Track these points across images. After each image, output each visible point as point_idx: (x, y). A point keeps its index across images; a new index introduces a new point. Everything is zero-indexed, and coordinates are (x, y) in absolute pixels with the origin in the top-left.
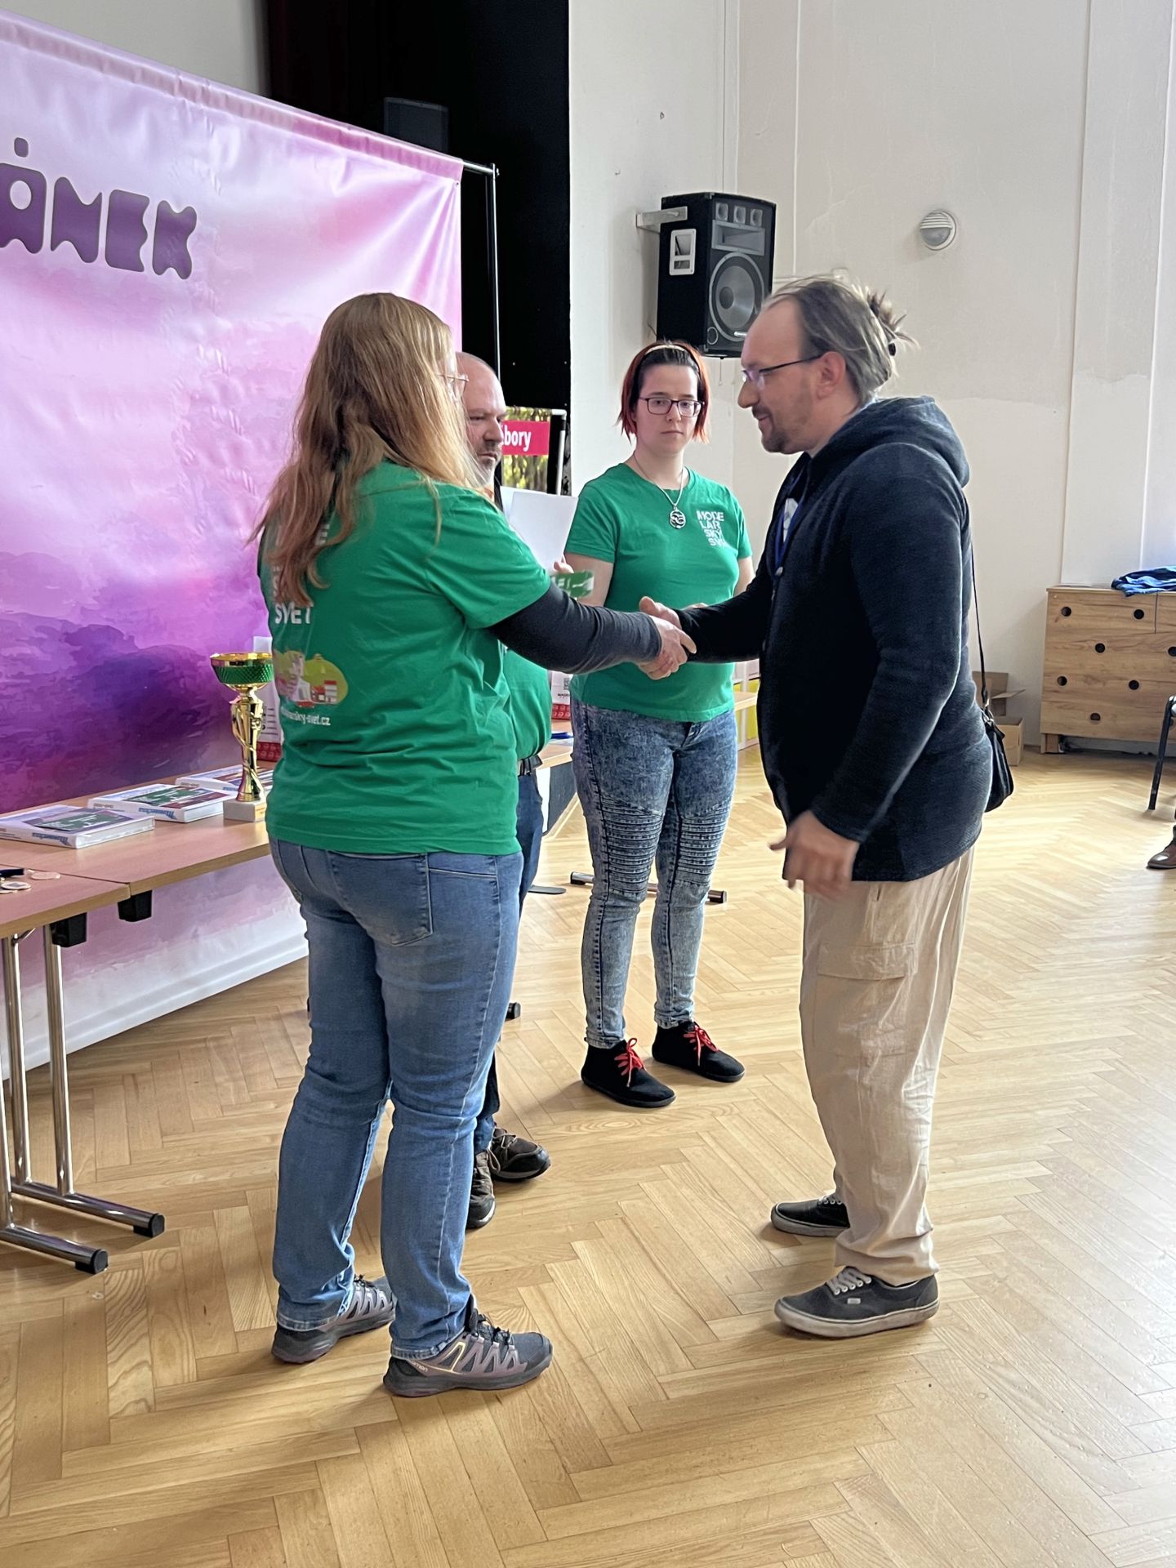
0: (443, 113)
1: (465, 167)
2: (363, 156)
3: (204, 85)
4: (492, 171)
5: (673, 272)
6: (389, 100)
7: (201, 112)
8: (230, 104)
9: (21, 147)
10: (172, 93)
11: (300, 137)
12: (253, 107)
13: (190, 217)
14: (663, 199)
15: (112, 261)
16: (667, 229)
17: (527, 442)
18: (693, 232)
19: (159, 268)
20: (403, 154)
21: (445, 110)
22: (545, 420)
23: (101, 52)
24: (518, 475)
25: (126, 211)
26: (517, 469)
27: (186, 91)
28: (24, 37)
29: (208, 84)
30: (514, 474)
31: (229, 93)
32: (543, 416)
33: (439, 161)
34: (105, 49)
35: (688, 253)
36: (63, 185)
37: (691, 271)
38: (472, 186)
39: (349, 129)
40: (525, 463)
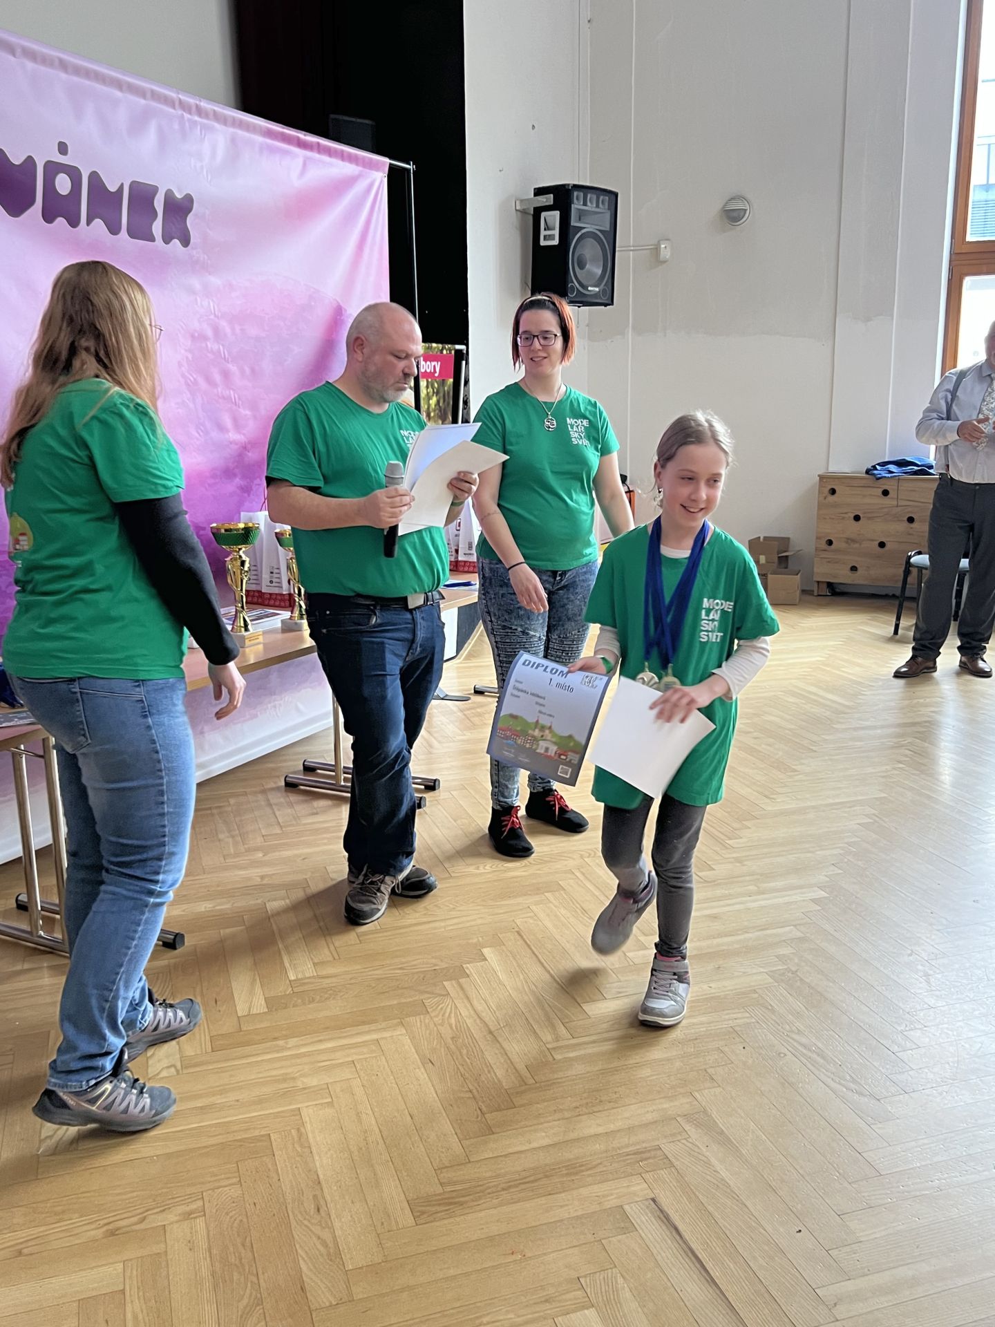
0: (372, 125)
1: (390, 164)
2: (316, 155)
3: (198, 102)
4: (410, 167)
5: (543, 243)
6: (332, 116)
7: (195, 123)
8: (217, 117)
9: (63, 149)
10: (174, 107)
11: (269, 141)
12: (234, 119)
13: (189, 199)
14: (535, 189)
15: (132, 234)
16: (538, 211)
17: (438, 370)
18: (557, 213)
19: (167, 240)
20: (345, 154)
21: (374, 124)
22: (450, 353)
23: (120, 76)
24: (431, 394)
25: (142, 197)
26: (430, 390)
27: (184, 106)
28: (64, 66)
29: (200, 101)
30: (428, 393)
31: (216, 108)
32: (448, 350)
33: (371, 160)
34: (124, 75)
35: (554, 229)
36: (94, 178)
37: (556, 242)
38: (395, 178)
39: (305, 135)
40: (436, 385)
